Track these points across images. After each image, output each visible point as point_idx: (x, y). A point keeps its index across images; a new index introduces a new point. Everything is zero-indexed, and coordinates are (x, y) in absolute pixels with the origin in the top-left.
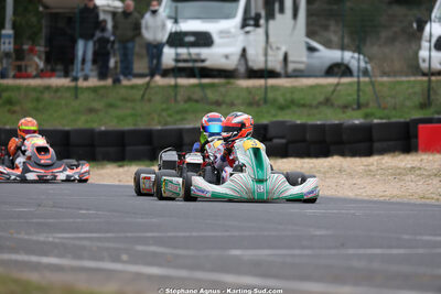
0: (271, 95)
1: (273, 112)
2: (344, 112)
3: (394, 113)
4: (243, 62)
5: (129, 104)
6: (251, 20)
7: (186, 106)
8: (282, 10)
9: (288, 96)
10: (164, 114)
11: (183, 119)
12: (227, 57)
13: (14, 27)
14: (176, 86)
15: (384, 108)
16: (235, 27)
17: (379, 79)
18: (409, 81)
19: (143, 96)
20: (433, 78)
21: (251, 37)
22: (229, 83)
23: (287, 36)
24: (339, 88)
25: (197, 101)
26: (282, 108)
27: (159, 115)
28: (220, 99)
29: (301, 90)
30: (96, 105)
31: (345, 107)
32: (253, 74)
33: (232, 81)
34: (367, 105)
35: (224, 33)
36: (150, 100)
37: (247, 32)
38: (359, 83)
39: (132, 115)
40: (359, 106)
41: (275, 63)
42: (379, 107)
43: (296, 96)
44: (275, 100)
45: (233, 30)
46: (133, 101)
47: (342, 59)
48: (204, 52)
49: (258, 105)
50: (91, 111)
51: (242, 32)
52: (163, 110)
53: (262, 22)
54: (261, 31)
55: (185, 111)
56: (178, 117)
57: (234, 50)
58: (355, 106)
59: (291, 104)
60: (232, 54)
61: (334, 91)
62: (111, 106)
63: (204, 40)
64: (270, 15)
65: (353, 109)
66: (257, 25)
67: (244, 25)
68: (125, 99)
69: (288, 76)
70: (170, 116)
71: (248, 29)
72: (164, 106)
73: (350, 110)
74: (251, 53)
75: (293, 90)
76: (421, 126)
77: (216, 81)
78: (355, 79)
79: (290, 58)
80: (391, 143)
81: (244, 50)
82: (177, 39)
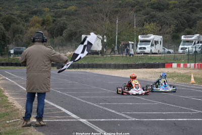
6: (152, 45)
8: (158, 43)
13: (117, 46)
21: (152, 48)
23: (159, 48)
32: (153, 54)
35: (148, 47)
41: (157, 52)
48: (145, 50)
50: (124, 60)
53: (154, 45)
63: (145, 48)
64: (156, 44)
69: (160, 54)
79: (159, 51)
82: (140, 48)
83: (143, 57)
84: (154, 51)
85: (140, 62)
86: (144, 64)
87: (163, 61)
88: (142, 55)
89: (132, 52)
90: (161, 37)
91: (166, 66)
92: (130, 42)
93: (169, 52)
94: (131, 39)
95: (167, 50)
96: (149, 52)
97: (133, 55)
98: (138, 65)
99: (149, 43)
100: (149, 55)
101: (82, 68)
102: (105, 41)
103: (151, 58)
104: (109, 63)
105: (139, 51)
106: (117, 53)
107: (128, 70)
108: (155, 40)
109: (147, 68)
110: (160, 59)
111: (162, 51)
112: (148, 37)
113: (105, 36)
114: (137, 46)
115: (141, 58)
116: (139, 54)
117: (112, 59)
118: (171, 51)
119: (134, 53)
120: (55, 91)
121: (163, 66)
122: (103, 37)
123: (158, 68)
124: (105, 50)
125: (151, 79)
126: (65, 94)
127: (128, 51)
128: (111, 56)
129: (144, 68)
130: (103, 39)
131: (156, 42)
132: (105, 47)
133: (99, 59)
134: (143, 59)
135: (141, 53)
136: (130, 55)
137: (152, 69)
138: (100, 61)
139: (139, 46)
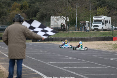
6: (103, 24)
8: (107, 22)
13: (77, 25)
22: (99, 31)
23: (108, 26)
32: (104, 30)
35: (100, 25)
41: (107, 28)
48: (98, 28)
50: (82, 35)
53: (105, 24)
63: (98, 26)
64: (106, 23)
66: (104, 24)
67: (102, 24)
69: (109, 30)
81: (102, 27)
82: (94, 26)
83: (96, 33)
84: (104, 28)
85: (94, 36)
86: (97, 37)
87: (111, 35)
88: (96, 31)
89: (88, 29)
90: (110, 18)
91: (113, 39)
92: (86, 22)
93: (115, 29)
94: (87, 19)
95: (114, 27)
96: (101, 29)
97: (89, 31)
98: (93, 38)
99: (101, 22)
100: (101, 31)
101: (51, 41)
102: (68, 20)
103: (102, 34)
104: (71, 37)
105: (93, 28)
106: (77, 30)
107: (85, 42)
108: (105, 20)
109: (99, 41)
110: (109, 34)
111: (110, 28)
112: (100, 18)
113: (68, 17)
114: (92, 24)
115: (95, 33)
116: (93, 30)
117: (73, 34)
119: (90, 29)
120: (30, 58)
121: (111, 39)
122: (66, 18)
123: (108, 41)
124: (68, 28)
125: (102, 49)
126: (39, 60)
127: (85, 28)
128: (72, 32)
129: (97, 41)
130: (67, 19)
131: (106, 22)
132: (68, 25)
133: (64, 34)
134: (97, 34)
135: (95, 30)
136: (87, 31)
137: (103, 42)
138: (65, 35)
139: (93, 25)
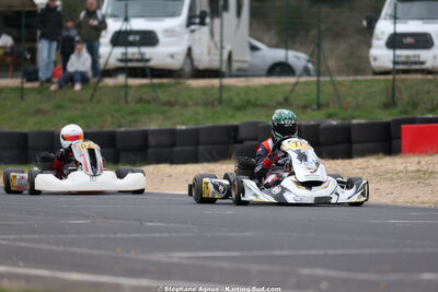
0: (225, 96)
1: (230, 113)
2: (304, 113)
3: (357, 113)
4: (188, 61)
5: (78, 106)
7: (138, 107)
9: (243, 96)
10: (117, 115)
11: (135, 121)
12: (172, 56)
14: (126, 86)
15: (346, 109)
16: (181, 25)
17: (339, 78)
18: (366, 81)
19: (93, 96)
20: (398, 77)
21: (196, 35)
22: (179, 83)
23: (233, 36)
24: (297, 88)
25: (148, 102)
26: (238, 109)
27: (113, 117)
28: (173, 99)
29: (255, 89)
30: (43, 106)
31: (305, 107)
32: (199, 73)
33: (182, 81)
34: (327, 105)
35: (170, 32)
36: (99, 101)
37: (193, 31)
38: (318, 82)
39: (82, 116)
40: (319, 106)
42: (341, 107)
43: (252, 96)
44: (230, 100)
45: (178, 29)
46: (81, 102)
47: (287, 57)
48: (148, 51)
49: (213, 105)
50: (38, 112)
51: (188, 30)
52: (116, 111)
53: (208, 20)
54: (205, 29)
55: (138, 112)
56: (131, 118)
57: (180, 49)
58: (315, 107)
59: (247, 104)
60: (178, 54)
61: (292, 90)
62: (60, 107)
63: (149, 38)
65: (314, 110)
66: (202, 23)
67: (190, 23)
68: (73, 100)
70: (123, 117)
71: (193, 27)
72: (116, 107)
73: (309, 110)
74: (196, 52)
75: (248, 89)
76: (404, 126)
77: (165, 81)
78: (315, 79)
79: (235, 57)
80: (371, 144)
81: (190, 49)
82: (121, 38)
93: (281, 68)
105: (108, 53)
118: (298, 58)
